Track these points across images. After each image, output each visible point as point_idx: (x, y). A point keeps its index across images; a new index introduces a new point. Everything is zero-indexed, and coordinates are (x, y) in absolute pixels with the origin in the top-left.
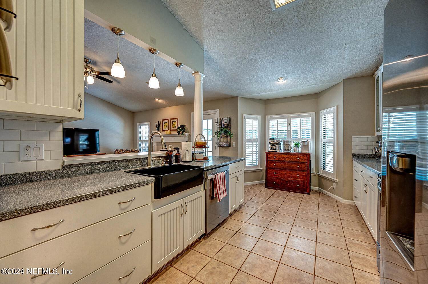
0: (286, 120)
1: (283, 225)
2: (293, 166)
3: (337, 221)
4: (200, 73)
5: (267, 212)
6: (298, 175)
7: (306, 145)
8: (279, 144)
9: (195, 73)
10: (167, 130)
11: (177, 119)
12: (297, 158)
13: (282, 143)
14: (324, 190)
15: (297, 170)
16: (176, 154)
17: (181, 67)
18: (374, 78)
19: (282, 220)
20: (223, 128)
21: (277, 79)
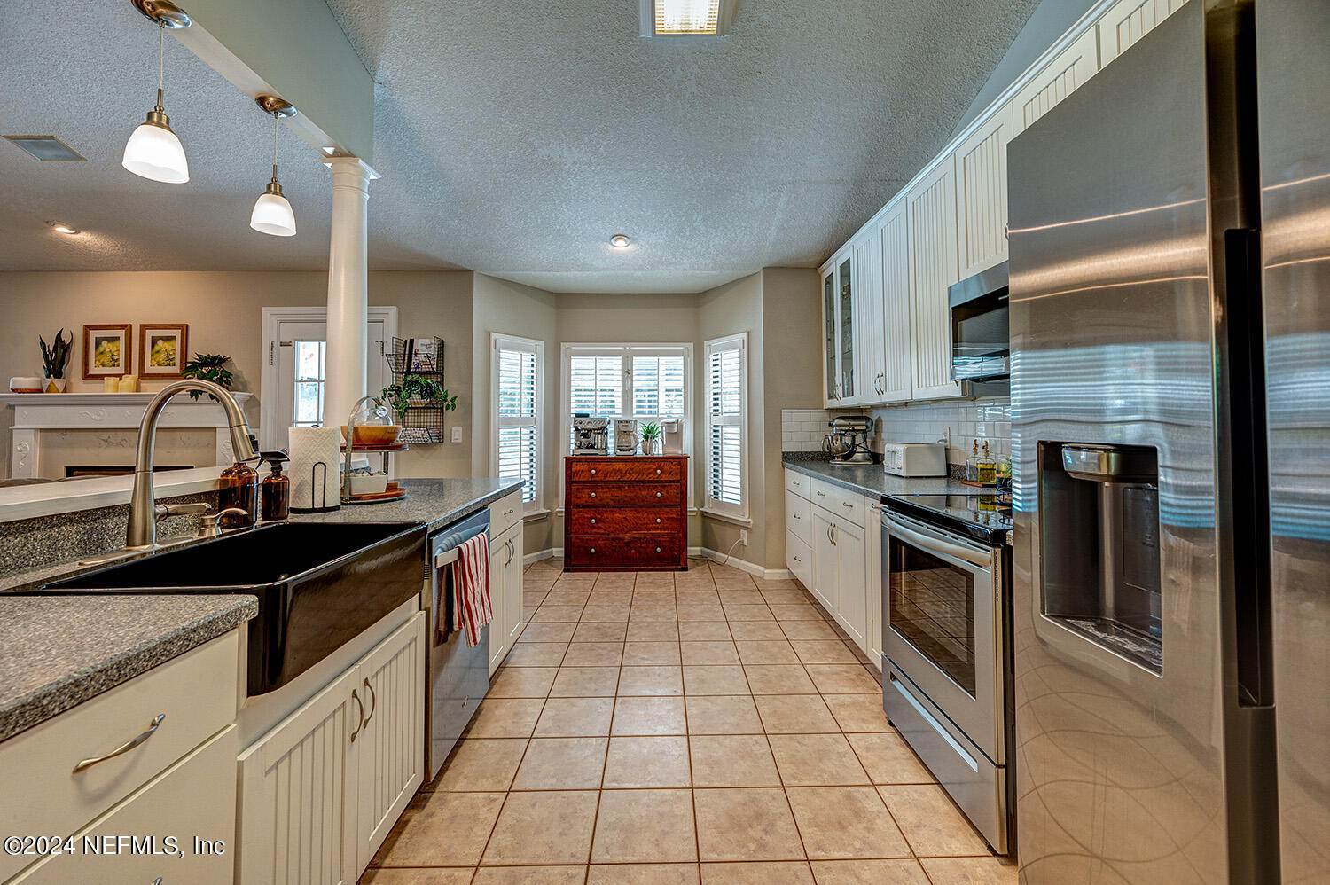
0: (618, 361)
1: (658, 672)
2: (644, 493)
3: (772, 626)
4: (361, 161)
5: (599, 645)
6: (658, 520)
7: (674, 433)
8: (603, 430)
9: (338, 154)
10: (120, 376)
11: (184, 329)
12: (656, 470)
13: (611, 428)
14: (717, 553)
15: (655, 506)
16: (269, 478)
17: (283, 116)
18: (820, 276)
19: (647, 659)
20: (416, 377)
21: (609, 238)
